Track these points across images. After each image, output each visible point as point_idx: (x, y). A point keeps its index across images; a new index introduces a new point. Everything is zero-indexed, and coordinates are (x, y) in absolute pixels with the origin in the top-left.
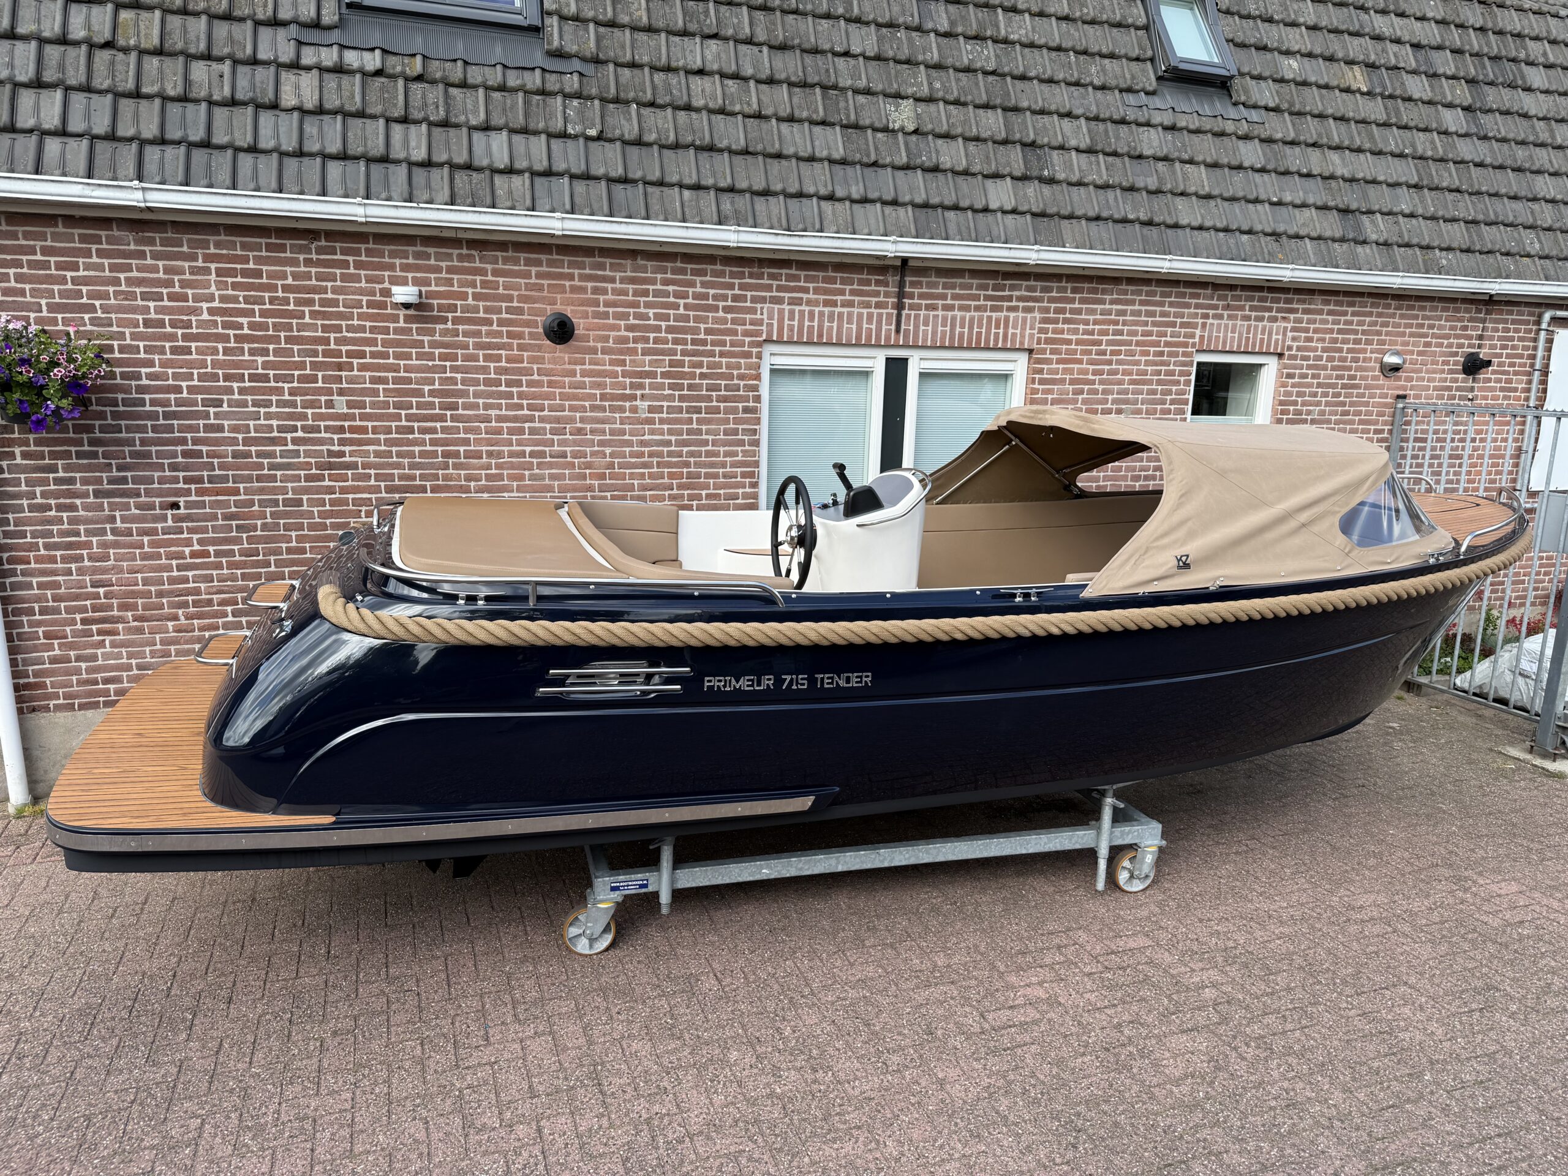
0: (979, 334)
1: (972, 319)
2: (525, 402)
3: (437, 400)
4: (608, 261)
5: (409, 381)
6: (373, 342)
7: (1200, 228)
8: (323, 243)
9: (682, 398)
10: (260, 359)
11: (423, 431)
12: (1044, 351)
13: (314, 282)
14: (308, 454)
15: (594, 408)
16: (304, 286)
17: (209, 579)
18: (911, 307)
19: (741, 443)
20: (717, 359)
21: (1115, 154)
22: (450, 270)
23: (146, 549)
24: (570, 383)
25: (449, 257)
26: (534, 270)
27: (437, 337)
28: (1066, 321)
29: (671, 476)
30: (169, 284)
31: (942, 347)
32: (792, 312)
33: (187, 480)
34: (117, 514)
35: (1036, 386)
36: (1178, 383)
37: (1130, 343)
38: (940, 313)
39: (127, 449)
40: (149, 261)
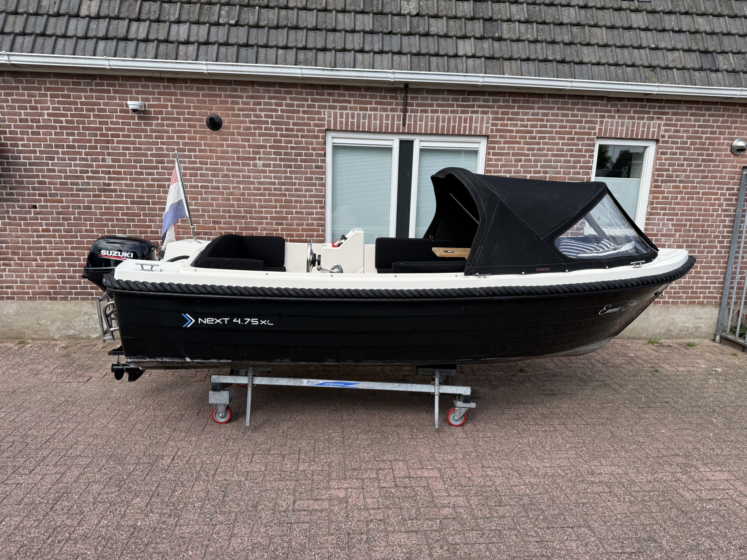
0: (454, 126)
1: (449, 118)
2: (198, 160)
3: (154, 159)
4: (239, 87)
5: (141, 149)
6: (123, 130)
7: (598, 64)
8: (98, 81)
9: (281, 160)
10: (71, 138)
11: (148, 174)
12: (495, 137)
13: (94, 100)
14: (94, 184)
15: (233, 164)
16: (90, 102)
17: (50, 242)
18: (412, 111)
19: (314, 184)
20: (300, 139)
21: (544, 23)
22: (159, 94)
23: (23, 227)
24: (221, 150)
25: (158, 87)
26: (201, 93)
27: (154, 127)
28: (509, 119)
29: (276, 201)
30: (30, 102)
31: (431, 134)
32: (341, 114)
33: (40, 195)
34: (10, 210)
35: (491, 157)
36: (585, 156)
37: (552, 132)
38: (430, 114)
39: (13, 179)
40: (21, 91)
